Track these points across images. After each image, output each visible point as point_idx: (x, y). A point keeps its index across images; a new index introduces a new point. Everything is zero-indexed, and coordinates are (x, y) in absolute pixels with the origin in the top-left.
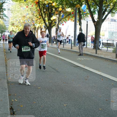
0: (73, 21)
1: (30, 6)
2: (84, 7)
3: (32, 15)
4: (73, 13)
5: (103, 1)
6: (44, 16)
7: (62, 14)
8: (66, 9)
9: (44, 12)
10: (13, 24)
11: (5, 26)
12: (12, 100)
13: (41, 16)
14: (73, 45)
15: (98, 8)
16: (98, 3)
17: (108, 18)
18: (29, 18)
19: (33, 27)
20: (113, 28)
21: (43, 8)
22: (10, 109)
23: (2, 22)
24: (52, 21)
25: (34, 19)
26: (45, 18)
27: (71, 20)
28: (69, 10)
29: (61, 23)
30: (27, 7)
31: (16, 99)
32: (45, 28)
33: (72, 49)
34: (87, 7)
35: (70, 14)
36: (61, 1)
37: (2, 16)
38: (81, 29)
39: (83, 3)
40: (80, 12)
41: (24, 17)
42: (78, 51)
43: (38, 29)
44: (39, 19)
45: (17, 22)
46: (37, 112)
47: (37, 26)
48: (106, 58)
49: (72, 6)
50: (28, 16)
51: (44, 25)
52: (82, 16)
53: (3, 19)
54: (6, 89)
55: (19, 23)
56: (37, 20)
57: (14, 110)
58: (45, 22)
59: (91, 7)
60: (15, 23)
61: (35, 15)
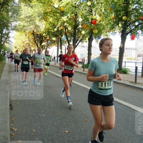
0: (57, 46)
1: (28, 35)
2: (64, 37)
4: (56, 41)
5: (76, 34)
6: (37, 42)
7: (49, 42)
8: (52, 38)
9: (37, 40)
11: (10, 49)
13: (35, 42)
14: (56, 62)
15: (73, 38)
16: (73, 35)
17: (80, 45)
19: (30, 49)
21: (36, 37)
22: (10, 105)
23: (8, 45)
24: (42, 46)
25: (30, 44)
26: (38, 44)
28: (54, 39)
29: (49, 48)
30: (26, 36)
33: (55, 64)
34: (65, 37)
35: (54, 41)
36: (49, 33)
37: (8, 41)
38: (61, 52)
39: (63, 34)
40: (61, 40)
41: (24, 42)
42: (59, 66)
43: (33, 51)
44: (34, 44)
47: (32, 49)
48: (77, 71)
49: (56, 36)
50: (26, 42)
51: (37, 48)
52: (63, 43)
53: (9, 43)
54: (8, 92)
55: (20, 46)
56: (32, 45)
57: (12, 106)
58: (37, 46)
59: (68, 37)
60: (17, 46)
61: (31, 41)
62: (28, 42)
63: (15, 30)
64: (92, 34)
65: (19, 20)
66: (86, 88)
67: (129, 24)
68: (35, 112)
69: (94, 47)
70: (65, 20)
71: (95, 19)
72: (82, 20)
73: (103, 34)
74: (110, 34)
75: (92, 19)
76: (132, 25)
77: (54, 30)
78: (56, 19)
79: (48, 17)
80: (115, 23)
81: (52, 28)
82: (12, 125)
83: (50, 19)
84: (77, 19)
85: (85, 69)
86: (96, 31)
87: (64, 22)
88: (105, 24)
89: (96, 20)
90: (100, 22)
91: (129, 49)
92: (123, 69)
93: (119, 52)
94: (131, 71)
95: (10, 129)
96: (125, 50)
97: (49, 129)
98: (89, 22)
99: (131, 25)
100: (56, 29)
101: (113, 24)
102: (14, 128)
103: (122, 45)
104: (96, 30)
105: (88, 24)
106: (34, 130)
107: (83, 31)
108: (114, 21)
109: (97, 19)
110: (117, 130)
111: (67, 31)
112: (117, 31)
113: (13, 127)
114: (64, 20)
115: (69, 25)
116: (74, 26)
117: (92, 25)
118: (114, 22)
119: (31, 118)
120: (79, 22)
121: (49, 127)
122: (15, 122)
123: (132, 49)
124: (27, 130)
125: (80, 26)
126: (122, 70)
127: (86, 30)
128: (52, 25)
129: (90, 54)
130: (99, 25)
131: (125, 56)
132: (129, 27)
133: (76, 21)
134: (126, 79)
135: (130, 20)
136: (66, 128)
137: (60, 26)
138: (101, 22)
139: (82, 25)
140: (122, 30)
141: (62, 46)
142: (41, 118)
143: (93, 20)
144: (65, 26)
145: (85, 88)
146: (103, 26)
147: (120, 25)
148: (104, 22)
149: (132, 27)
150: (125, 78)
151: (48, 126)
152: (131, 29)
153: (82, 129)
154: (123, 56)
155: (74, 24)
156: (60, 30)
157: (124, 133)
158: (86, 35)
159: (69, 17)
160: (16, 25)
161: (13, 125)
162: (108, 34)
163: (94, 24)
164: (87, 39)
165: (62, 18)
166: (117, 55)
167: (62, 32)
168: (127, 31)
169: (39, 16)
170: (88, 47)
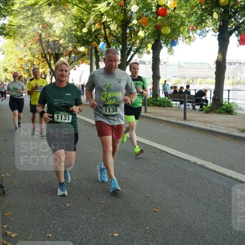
2: (102, 45)
3: (33, 58)
4: (88, 54)
5: (127, 37)
6: (48, 58)
7: (73, 55)
8: (78, 48)
9: (48, 53)
10: (6, 70)
12: (3, 175)
13: (44, 58)
15: (121, 46)
16: (120, 40)
18: (29, 61)
20: (143, 73)
25: (35, 63)
26: (50, 61)
27: (86, 63)
28: (82, 49)
29: (72, 68)
31: (8, 174)
32: (51, 74)
33: (87, 101)
34: (105, 45)
35: (84, 55)
39: (101, 39)
40: (97, 52)
41: (21, 59)
44: (42, 62)
45: (12, 67)
46: (37, 190)
49: (86, 44)
50: (26, 59)
51: (49, 70)
55: (14, 67)
56: (39, 63)
57: (5, 189)
58: (50, 66)
59: (111, 45)
60: (8, 68)
61: (36, 56)
62: (29, 57)
63: (3, 36)
64: (159, 37)
65: (11, 14)
66: (152, 146)
67: (234, 13)
68: (50, 200)
69: (165, 63)
70: (103, 10)
71: (165, 5)
72: (138, 8)
73: (181, 35)
74: (195, 35)
75: (158, 6)
76: (239, 14)
77: (81, 32)
78: (85, 10)
79: (68, 5)
80: (206, 12)
81: (78, 27)
82: (5, 226)
83: (73, 10)
84: (127, 7)
85: (148, 107)
86: (167, 30)
87: (102, 15)
88: (184, 16)
89: (167, 7)
90: (173, 11)
91: (235, 63)
92: (226, 105)
93: (215, 70)
94: (241, 109)
95: (2, 235)
96: (227, 67)
97: (79, 230)
98: (152, 13)
99: (237, 15)
100: (85, 30)
101: (201, 15)
102: (10, 233)
103: (220, 56)
104: (167, 27)
105: (151, 17)
106: (50, 235)
107: (140, 31)
108: (203, 7)
109: (168, 5)
110: (217, 227)
111: (107, 33)
112: (210, 29)
113: (8, 231)
114: (101, 10)
115: (112, 21)
116: (122, 21)
117: (159, 17)
118: (203, 10)
119: (44, 211)
120: (132, 13)
121: (81, 227)
122: (12, 219)
123: (241, 63)
124: (37, 234)
125: (135, 22)
126: (223, 107)
127: (148, 30)
128: (78, 21)
129: (156, 77)
130: (172, 17)
131: (229, 77)
132: (233, 20)
133: (125, 11)
134: (231, 125)
135: (236, 5)
136: (114, 228)
137: (94, 24)
138: (177, 12)
139: (137, 20)
140: (220, 26)
141: (100, 63)
142: (64, 210)
143: (160, 8)
144: (104, 22)
145: (150, 146)
146: (181, 18)
147: (216, 16)
148: (182, 12)
149: (241, 19)
150: (229, 122)
151: (78, 226)
152: (238, 22)
153: (147, 228)
154: (224, 78)
155: (121, 17)
156: (93, 30)
157: (231, 233)
158: (148, 38)
159: (112, 4)
160: (5, 24)
161: (7, 226)
162: (191, 35)
163: (163, 16)
164: (150, 46)
165: (97, 6)
166: (212, 78)
167: (98, 35)
168: (229, 26)
169: (50, 5)
170: (152, 62)
